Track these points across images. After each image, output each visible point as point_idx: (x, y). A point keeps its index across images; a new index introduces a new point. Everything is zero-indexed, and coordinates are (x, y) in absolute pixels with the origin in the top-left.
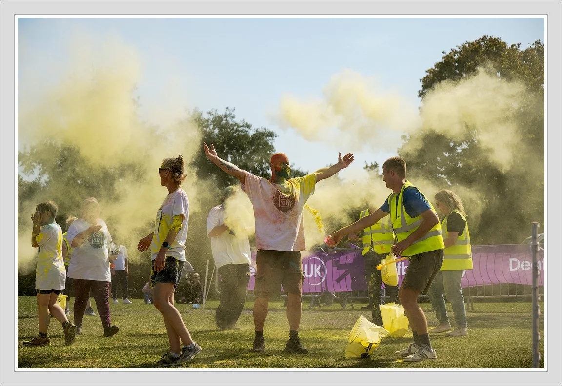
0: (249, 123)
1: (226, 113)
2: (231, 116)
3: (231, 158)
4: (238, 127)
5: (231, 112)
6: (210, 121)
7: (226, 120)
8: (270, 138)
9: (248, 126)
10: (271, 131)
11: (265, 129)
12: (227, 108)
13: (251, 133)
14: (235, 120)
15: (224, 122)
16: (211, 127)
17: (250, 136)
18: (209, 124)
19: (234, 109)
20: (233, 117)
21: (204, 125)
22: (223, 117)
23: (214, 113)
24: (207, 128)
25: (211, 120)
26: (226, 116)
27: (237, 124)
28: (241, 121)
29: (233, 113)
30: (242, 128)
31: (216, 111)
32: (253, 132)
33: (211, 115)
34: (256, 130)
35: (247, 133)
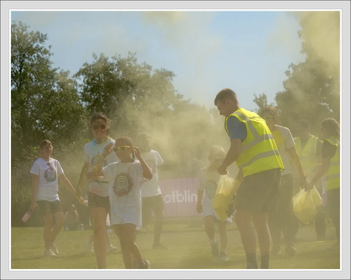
0: (149, 65)
1: (128, 57)
2: (133, 59)
3: (135, 96)
4: (140, 68)
5: (133, 56)
6: (114, 65)
7: (129, 63)
8: (169, 77)
9: (149, 68)
10: (169, 70)
11: (164, 69)
12: (129, 53)
13: (152, 73)
14: (137, 62)
15: (127, 65)
16: (116, 70)
17: (151, 77)
18: (113, 68)
19: (136, 53)
20: (135, 60)
21: (109, 69)
22: (126, 61)
23: (117, 58)
24: (112, 71)
25: (116, 64)
26: (129, 60)
27: (139, 66)
28: (142, 63)
29: (135, 57)
30: (144, 70)
31: (120, 55)
32: (154, 73)
33: (115, 60)
34: (156, 70)
35: (149, 73)
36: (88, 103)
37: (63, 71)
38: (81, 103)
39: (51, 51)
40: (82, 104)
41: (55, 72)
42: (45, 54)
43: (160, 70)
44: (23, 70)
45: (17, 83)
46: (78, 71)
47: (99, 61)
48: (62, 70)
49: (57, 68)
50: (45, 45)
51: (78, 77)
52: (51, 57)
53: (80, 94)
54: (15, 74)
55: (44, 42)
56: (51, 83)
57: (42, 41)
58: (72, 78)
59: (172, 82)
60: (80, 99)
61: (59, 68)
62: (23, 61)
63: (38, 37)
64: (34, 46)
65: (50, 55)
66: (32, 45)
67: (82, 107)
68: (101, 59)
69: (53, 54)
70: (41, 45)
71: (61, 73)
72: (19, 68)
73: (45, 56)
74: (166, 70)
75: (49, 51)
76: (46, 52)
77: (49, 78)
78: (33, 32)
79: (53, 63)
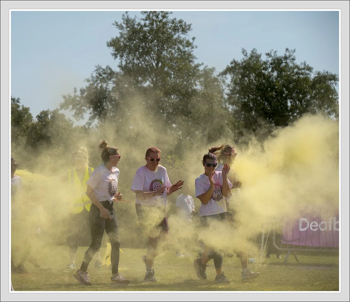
0: (310, 66)
1: (285, 55)
2: (291, 58)
3: (291, 102)
4: (299, 69)
5: (291, 53)
6: (269, 64)
7: (286, 63)
8: (333, 81)
9: (310, 69)
10: (333, 73)
11: (327, 72)
12: (287, 50)
13: (312, 76)
14: (295, 62)
15: (284, 64)
16: (270, 70)
17: (311, 80)
18: (267, 67)
19: (295, 51)
20: (294, 59)
21: (262, 68)
22: (283, 59)
23: (273, 55)
24: (266, 70)
25: (270, 62)
26: (286, 58)
27: (297, 67)
28: (302, 63)
29: (293, 55)
30: (303, 71)
31: (275, 52)
32: (315, 76)
33: (270, 57)
34: (317, 73)
35: (308, 76)
36: (235, 107)
37: (207, 68)
38: (228, 106)
39: (195, 44)
40: (229, 108)
41: (197, 68)
42: (188, 46)
43: (322, 72)
44: (160, 64)
45: (152, 80)
46: (225, 68)
47: (250, 59)
48: (206, 66)
49: (201, 63)
50: (188, 36)
51: (224, 76)
52: (194, 50)
53: (226, 97)
54: (150, 68)
55: (186, 32)
56: (193, 82)
57: (184, 31)
58: (217, 77)
59: (336, 87)
60: (226, 102)
61: (203, 64)
62: (161, 53)
63: (181, 26)
64: (175, 37)
65: (193, 48)
66: (172, 36)
67: (228, 111)
68: (252, 56)
69: (196, 47)
70: (182, 36)
71: (205, 70)
72: (156, 62)
73: (187, 49)
74: (329, 74)
75: (192, 44)
76: (188, 44)
77: (190, 75)
78: (175, 19)
79: (196, 58)
